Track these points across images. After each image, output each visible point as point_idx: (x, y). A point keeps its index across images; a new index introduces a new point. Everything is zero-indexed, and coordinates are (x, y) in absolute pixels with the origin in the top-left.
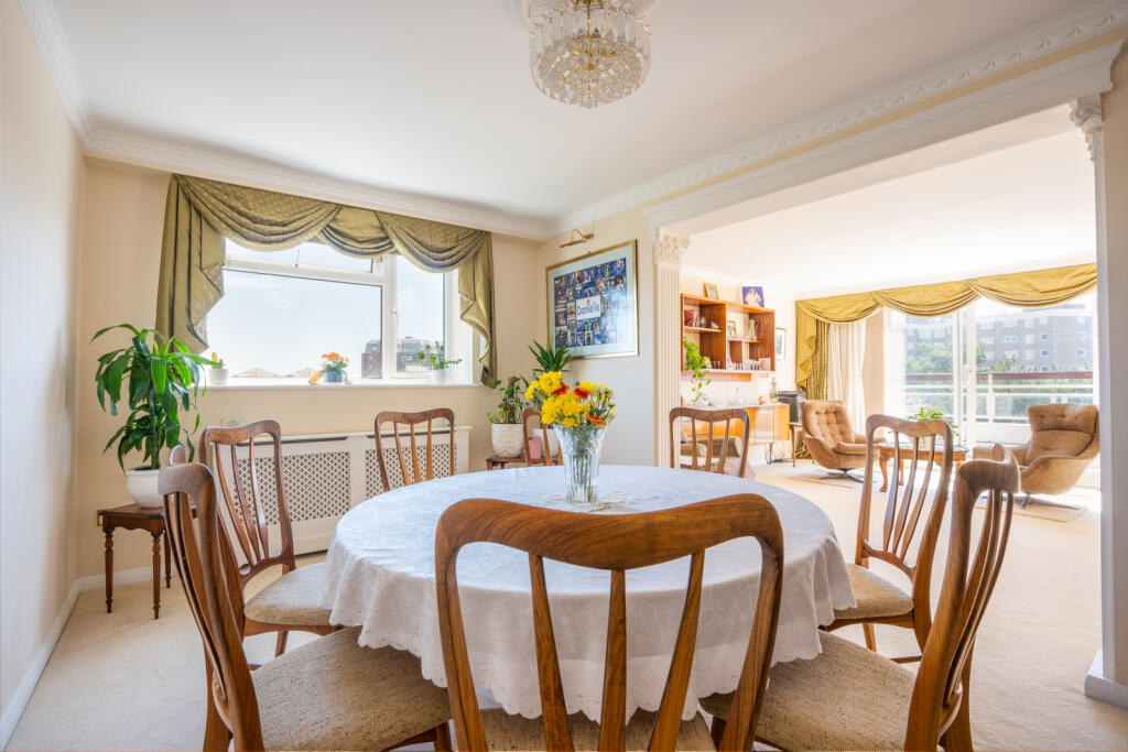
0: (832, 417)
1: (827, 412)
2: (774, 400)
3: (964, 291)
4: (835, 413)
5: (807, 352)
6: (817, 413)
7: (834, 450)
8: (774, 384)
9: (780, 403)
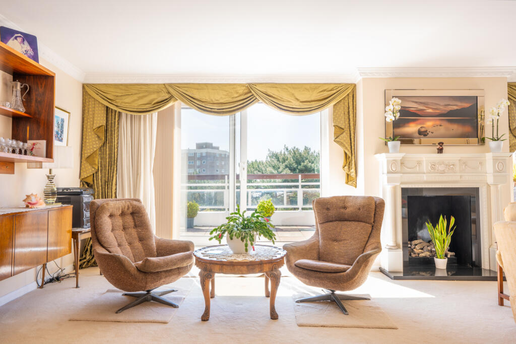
0: (129, 220)
1: (123, 214)
2: (51, 200)
3: (246, 94)
4: (132, 214)
5: (94, 144)
6: (111, 216)
7: (139, 269)
8: (50, 178)
9: (60, 205)
